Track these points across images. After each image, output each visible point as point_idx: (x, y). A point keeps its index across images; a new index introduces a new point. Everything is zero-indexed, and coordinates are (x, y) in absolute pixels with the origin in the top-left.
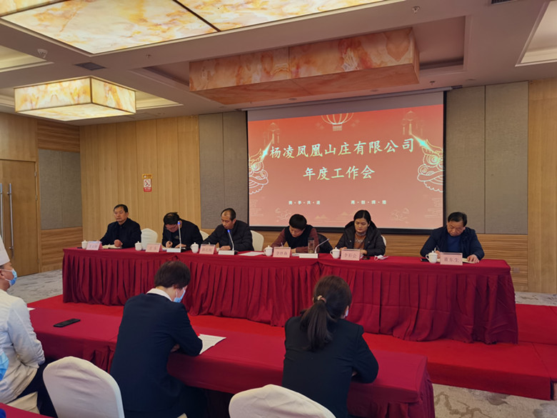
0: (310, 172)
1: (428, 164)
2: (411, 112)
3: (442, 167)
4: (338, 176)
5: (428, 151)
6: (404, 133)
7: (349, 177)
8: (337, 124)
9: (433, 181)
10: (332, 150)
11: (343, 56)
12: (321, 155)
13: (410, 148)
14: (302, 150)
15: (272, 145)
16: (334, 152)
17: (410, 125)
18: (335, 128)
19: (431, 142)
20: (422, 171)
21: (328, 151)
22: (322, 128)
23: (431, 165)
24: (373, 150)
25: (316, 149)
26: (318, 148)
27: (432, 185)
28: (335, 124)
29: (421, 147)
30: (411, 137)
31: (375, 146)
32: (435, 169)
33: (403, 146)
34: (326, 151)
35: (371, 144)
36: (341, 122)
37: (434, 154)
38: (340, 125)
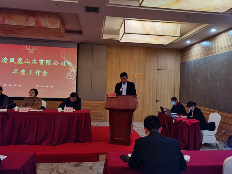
0: (16, 71)
1: (71, 72)
2: (64, 50)
3: (76, 73)
4: (30, 74)
5: (71, 66)
6: (61, 58)
7: (36, 75)
8: (31, 50)
9: (73, 79)
11: (28, 19)
12: (22, 64)
13: (64, 65)
14: (12, 60)
16: (29, 63)
17: (64, 55)
18: (30, 52)
19: (72, 63)
20: (68, 74)
21: (26, 62)
22: (23, 51)
23: (72, 72)
24: (48, 64)
25: (20, 60)
27: (72, 81)
28: (30, 50)
29: (68, 65)
30: (64, 60)
31: (49, 62)
32: (73, 74)
33: (61, 63)
34: (25, 62)
35: (47, 61)
36: (33, 49)
37: (73, 68)
38: (33, 51)
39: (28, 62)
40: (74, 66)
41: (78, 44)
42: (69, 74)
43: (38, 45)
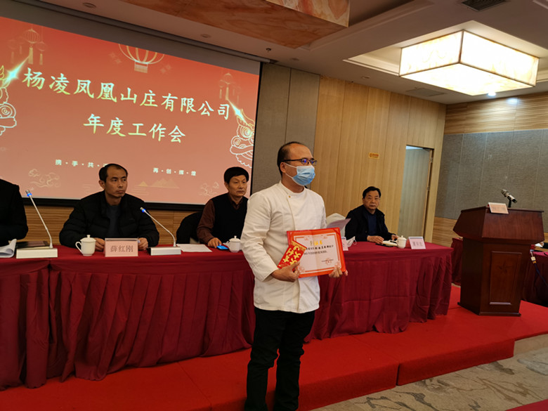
0: (95, 121)
1: (242, 137)
3: (253, 141)
4: (137, 134)
5: (242, 122)
6: (220, 97)
7: (153, 137)
8: (142, 63)
9: (245, 155)
10: (132, 96)
12: (115, 100)
13: (225, 115)
14: (84, 86)
15: (27, 65)
16: (135, 99)
17: (228, 89)
18: (137, 68)
19: (246, 113)
20: (236, 142)
21: (126, 96)
22: (119, 61)
23: (244, 138)
24: (185, 108)
25: (107, 89)
26: (111, 89)
27: (244, 160)
28: (139, 62)
29: (236, 117)
30: (227, 103)
31: (188, 103)
32: (247, 143)
33: (219, 111)
34: (122, 95)
35: (184, 100)
36: (147, 61)
37: (247, 126)
38: (146, 65)
39: (130, 97)
40: (248, 122)
41: (262, 64)
42: (236, 140)
43: (160, 51)
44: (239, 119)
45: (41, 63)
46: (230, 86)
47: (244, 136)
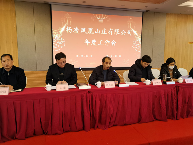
0: (87, 41)
1: (136, 41)
4: (101, 44)
5: (137, 35)
6: (128, 27)
7: (106, 44)
9: (138, 48)
10: (98, 31)
12: (93, 33)
13: (130, 34)
14: (83, 30)
15: (67, 26)
19: (138, 32)
20: (134, 44)
22: (94, 20)
24: (116, 33)
25: (90, 30)
26: (92, 30)
28: (100, 19)
29: (134, 34)
30: (131, 29)
31: (117, 31)
32: (139, 43)
33: (128, 33)
34: (95, 31)
35: (115, 30)
36: (102, 18)
37: (138, 37)
38: (102, 20)
40: (139, 35)
41: (143, 12)
43: (107, 14)
44: (135, 35)
45: (70, 24)
46: (132, 23)
47: (138, 41)
